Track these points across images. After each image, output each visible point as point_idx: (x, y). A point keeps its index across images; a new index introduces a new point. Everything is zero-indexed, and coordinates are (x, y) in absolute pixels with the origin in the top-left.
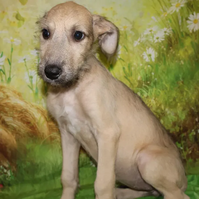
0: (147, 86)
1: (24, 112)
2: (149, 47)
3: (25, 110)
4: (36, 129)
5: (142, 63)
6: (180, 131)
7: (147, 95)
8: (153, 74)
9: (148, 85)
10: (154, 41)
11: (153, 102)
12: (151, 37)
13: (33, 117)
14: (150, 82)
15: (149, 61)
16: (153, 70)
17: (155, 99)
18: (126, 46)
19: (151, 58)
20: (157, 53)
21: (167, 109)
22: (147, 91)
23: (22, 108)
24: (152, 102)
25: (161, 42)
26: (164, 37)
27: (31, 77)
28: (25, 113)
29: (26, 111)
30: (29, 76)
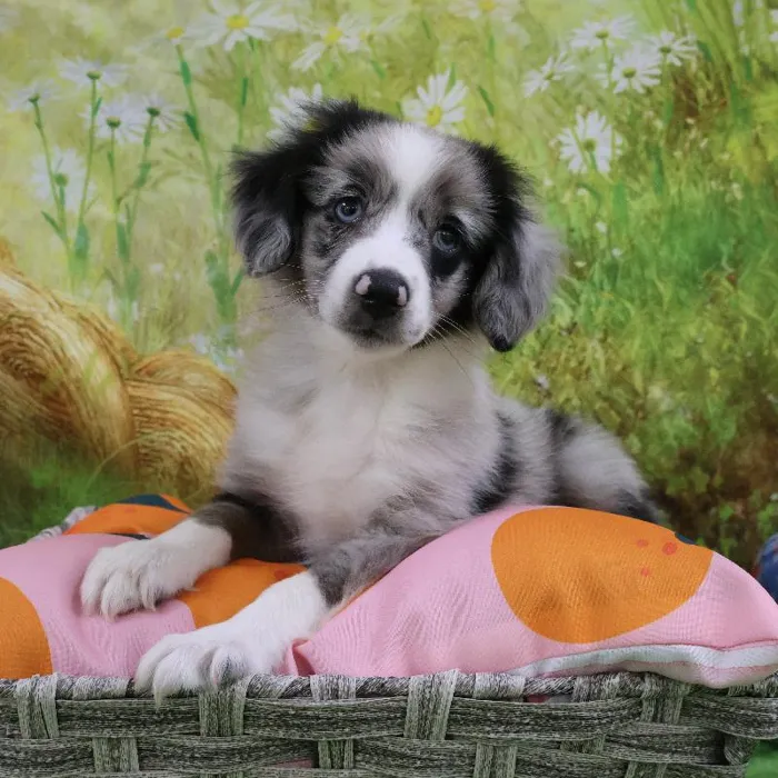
0: (574, 281)
1: (20, 326)
2: (589, 109)
3: (26, 319)
4: (71, 409)
5: (553, 174)
6: (710, 490)
7: (572, 318)
8: (601, 227)
9: (578, 273)
10: (613, 85)
11: (595, 351)
12: (602, 66)
13: (60, 354)
14: (590, 265)
15: (584, 170)
16: (604, 213)
17: (603, 341)
18: (487, 88)
19: (593, 158)
20: (620, 140)
21: (656, 392)
22: (574, 303)
23: (11, 310)
24: (589, 351)
25: (641, 91)
26: (658, 72)
27: (61, 180)
28: (23, 330)
29: (29, 323)
30: (50, 173)
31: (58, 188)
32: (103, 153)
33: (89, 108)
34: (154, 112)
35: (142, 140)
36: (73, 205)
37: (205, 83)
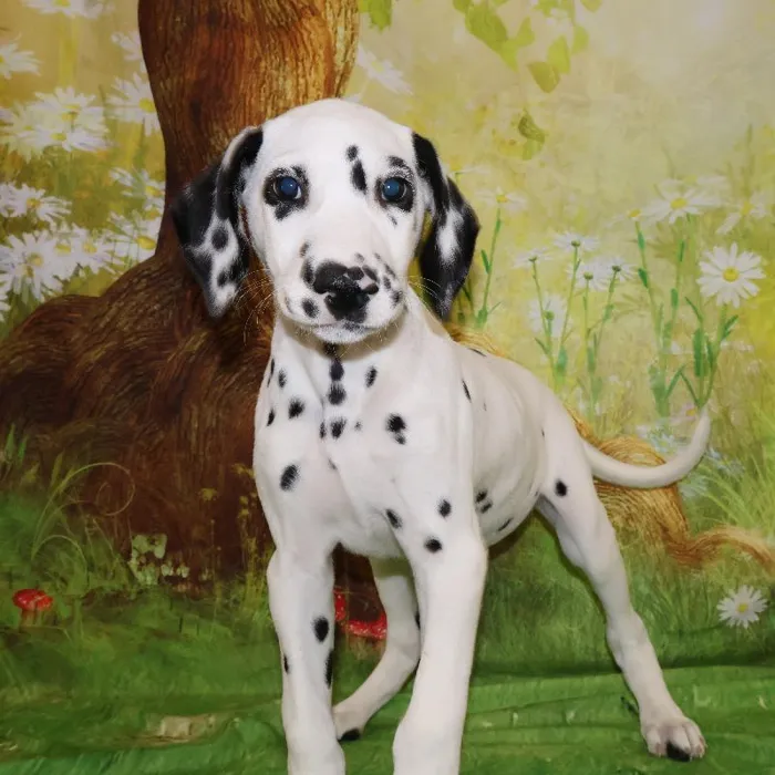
27: (549, 316)
31: (546, 321)
32: (580, 298)
33: (572, 266)
34: (617, 269)
35: (607, 289)
36: (557, 333)
37: (655, 247)
